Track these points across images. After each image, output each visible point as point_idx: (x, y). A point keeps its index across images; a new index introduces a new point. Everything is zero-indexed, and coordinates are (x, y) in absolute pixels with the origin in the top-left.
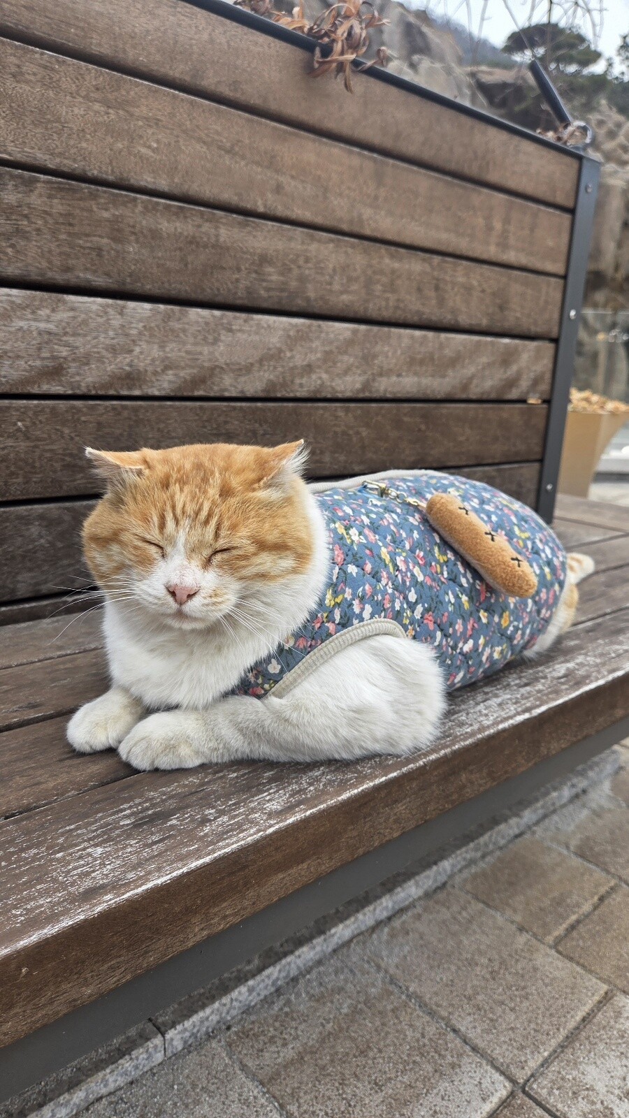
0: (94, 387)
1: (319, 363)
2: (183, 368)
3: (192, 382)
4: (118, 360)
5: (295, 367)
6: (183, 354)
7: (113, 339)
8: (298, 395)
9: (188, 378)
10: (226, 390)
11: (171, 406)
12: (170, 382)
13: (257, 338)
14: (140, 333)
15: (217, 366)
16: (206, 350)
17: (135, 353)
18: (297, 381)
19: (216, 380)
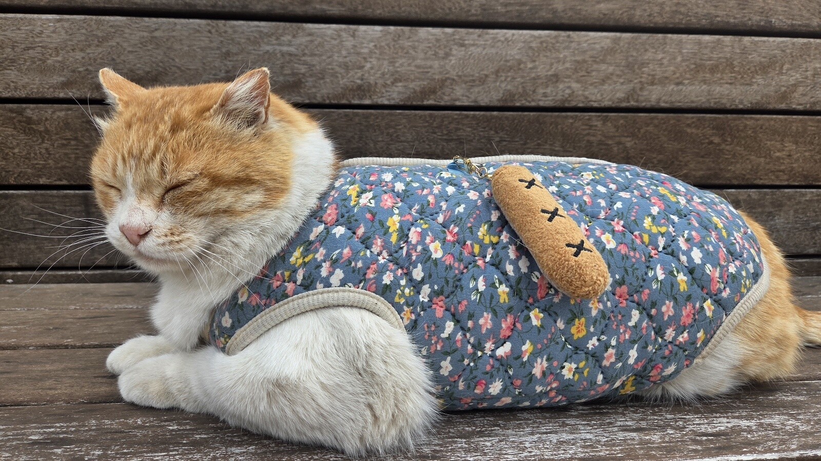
0: (328, 98)
1: (568, 73)
2: (413, 81)
3: (421, 92)
4: (350, 75)
5: (538, 77)
6: (413, 69)
7: (346, 57)
8: (541, 104)
9: (418, 89)
10: (458, 100)
11: (400, 114)
12: (399, 93)
13: (493, 51)
14: (371, 52)
15: (448, 78)
16: (436, 64)
17: (366, 68)
18: (541, 91)
19: (447, 91)
